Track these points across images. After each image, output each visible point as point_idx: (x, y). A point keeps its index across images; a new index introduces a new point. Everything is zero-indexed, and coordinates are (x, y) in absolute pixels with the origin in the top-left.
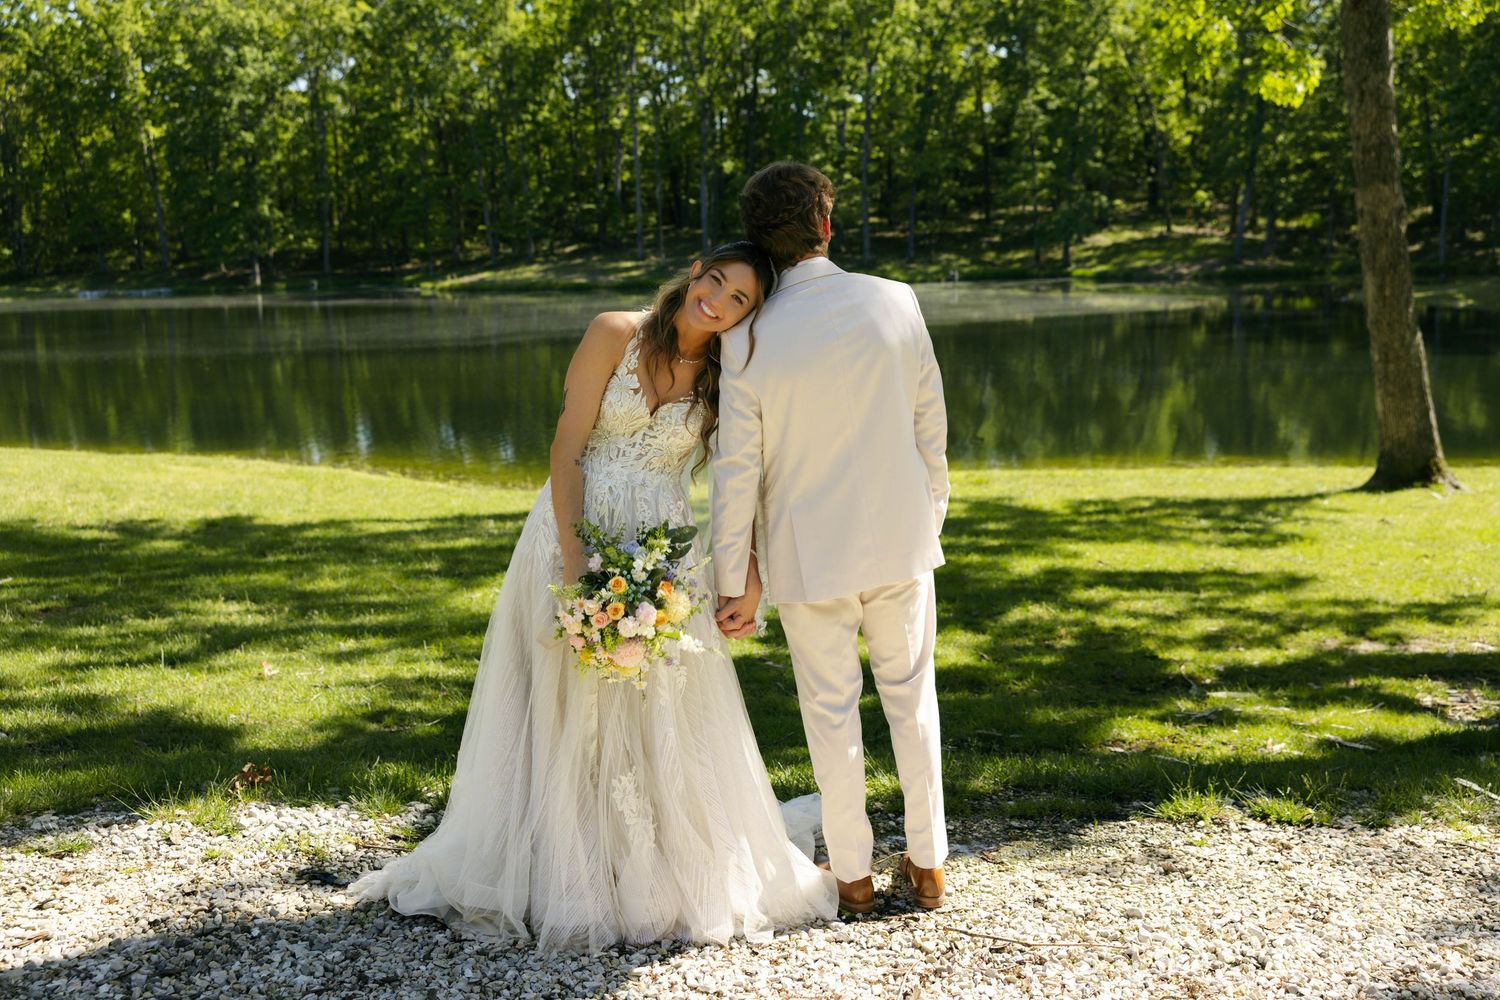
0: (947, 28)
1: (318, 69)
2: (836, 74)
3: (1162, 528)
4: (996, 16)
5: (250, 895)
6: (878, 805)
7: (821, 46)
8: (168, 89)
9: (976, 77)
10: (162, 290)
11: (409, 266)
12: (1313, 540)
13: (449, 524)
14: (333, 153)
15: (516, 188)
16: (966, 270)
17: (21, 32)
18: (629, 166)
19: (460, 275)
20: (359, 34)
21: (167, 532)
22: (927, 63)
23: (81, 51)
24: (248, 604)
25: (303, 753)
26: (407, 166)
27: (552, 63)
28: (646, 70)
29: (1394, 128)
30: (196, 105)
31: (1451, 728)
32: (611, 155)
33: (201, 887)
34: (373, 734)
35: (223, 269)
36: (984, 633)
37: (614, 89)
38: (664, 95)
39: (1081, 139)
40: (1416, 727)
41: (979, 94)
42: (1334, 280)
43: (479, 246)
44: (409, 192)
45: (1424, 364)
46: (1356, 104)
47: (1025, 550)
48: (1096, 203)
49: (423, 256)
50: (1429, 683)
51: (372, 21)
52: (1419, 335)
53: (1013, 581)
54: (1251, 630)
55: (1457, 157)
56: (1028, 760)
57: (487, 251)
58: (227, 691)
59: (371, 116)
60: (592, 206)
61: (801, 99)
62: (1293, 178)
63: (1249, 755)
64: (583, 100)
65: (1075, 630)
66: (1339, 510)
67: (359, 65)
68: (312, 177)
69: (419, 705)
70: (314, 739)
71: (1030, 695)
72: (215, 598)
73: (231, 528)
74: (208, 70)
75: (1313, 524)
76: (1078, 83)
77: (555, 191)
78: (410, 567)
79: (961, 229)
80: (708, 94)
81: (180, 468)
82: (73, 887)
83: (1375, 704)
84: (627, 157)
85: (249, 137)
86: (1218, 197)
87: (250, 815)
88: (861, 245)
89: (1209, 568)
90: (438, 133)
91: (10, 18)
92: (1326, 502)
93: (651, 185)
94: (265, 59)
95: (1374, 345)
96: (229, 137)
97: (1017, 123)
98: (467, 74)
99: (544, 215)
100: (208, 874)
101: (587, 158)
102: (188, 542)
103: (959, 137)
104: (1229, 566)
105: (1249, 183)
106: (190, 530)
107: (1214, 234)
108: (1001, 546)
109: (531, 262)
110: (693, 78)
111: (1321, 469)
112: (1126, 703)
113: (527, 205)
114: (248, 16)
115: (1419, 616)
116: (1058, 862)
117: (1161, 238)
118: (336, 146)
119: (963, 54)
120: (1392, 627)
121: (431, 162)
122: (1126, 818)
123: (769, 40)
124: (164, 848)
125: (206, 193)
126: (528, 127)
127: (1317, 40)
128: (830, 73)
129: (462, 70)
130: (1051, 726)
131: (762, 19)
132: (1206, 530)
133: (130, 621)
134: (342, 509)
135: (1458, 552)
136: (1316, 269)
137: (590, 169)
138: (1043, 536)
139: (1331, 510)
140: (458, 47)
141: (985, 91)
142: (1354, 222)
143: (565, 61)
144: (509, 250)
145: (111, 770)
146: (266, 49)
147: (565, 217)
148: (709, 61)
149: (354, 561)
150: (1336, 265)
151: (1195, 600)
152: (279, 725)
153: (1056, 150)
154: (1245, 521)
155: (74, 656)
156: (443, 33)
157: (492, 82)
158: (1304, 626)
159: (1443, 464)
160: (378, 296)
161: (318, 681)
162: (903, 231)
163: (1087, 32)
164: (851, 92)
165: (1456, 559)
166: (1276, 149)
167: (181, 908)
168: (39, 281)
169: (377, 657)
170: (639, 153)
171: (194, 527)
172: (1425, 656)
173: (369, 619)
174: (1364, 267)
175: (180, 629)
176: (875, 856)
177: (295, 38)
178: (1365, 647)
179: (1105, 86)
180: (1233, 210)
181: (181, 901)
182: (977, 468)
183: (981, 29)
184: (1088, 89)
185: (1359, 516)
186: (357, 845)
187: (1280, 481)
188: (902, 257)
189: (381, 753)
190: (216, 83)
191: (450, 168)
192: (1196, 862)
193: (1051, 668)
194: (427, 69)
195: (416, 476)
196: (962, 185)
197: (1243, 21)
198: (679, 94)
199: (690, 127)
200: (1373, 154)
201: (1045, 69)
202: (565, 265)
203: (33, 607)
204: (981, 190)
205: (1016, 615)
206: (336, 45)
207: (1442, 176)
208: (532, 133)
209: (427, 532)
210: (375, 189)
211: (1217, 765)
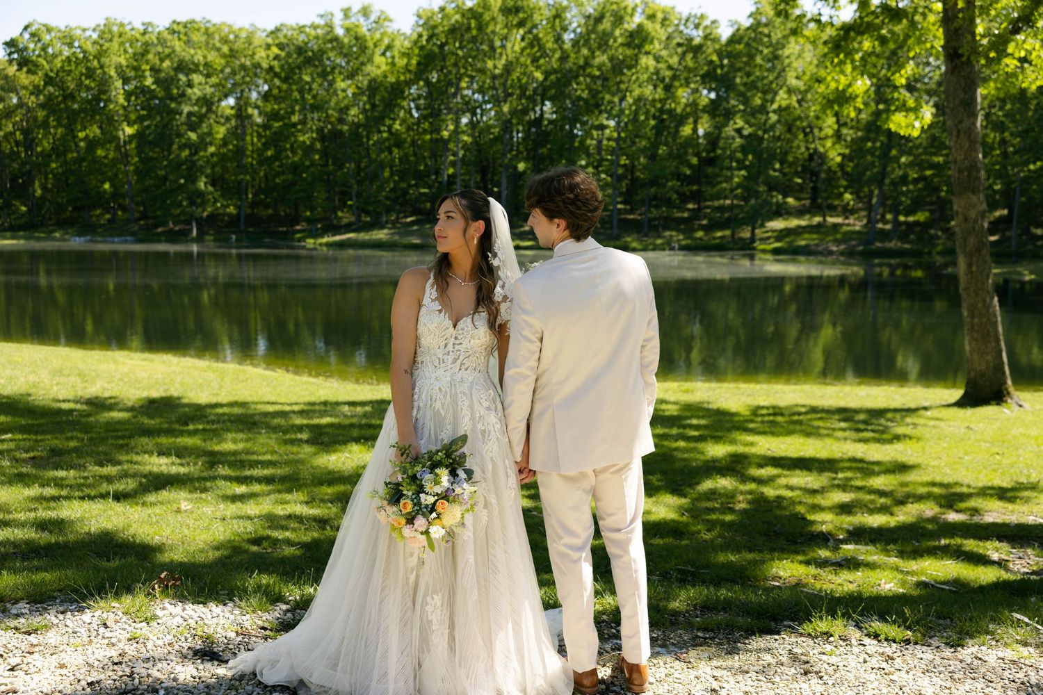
0: (674, 78)
1: (242, 91)
2: (597, 106)
3: (813, 427)
4: (708, 70)
5: (159, 666)
6: (605, 617)
7: (588, 87)
8: (139, 101)
9: (694, 111)
10: (128, 238)
11: (298, 228)
12: (919, 439)
13: (317, 407)
14: (250, 148)
15: (374, 177)
16: (684, 243)
17: (41, 60)
18: (453, 164)
19: (333, 235)
20: (271, 68)
21: (121, 406)
22: (660, 100)
23: (82, 74)
24: (174, 458)
25: (204, 565)
26: (301, 159)
27: (403, 92)
28: (467, 99)
29: (980, 156)
30: (159, 113)
31: (1011, 577)
32: (441, 156)
33: (126, 659)
34: (254, 554)
35: (171, 225)
36: (685, 497)
37: (445, 111)
38: (479, 116)
39: (765, 156)
40: (986, 575)
41: (696, 122)
42: (939, 260)
43: (347, 215)
44: (301, 177)
45: (999, 319)
46: (954, 138)
47: (717, 439)
48: (774, 200)
49: (309, 221)
50: (997, 544)
51: (279, 60)
52: (996, 299)
53: (708, 461)
54: (872, 502)
55: (1025, 177)
56: (712, 589)
57: (353, 219)
58: (154, 520)
59: (277, 124)
60: (426, 190)
61: (574, 121)
62: (911, 187)
63: (868, 591)
64: (425, 117)
65: (749, 497)
66: (938, 419)
67: (270, 90)
68: (235, 164)
69: (288, 534)
70: (212, 555)
71: (716, 542)
72: (151, 453)
73: (165, 405)
74: (167, 89)
75: (919, 428)
76: (764, 117)
77: (402, 179)
78: (288, 436)
79: (679, 215)
80: (509, 117)
81: (133, 362)
82: (36, 656)
83: (958, 558)
84: (452, 158)
85: (193, 136)
86: (858, 197)
87: (164, 609)
88: (611, 223)
89: (845, 457)
90: (323, 138)
91: (34, 51)
92: (929, 413)
93: (467, 178)
94: (206, 83)
95: (964, 305)
96: (179, 135)
97: (721, 143)
98: (344, 98)
99: (392, 195)
100: (131, 650)
101: (424, 158)
102: (135, 413)
103: (682, 151)
104: (859, 455)
105: (880, 189)
106: (137, 405)
107: (856, 224)
108: (700, 436)
109: (383, 227)
110: (499, 106)
111: (926, 390)
112: (783, 550)
113: (381, 188)
114: (196, 53)
115: (991, 496)
116: (729, 663)
117: (819, 225)
118: (252, 143)
119: (685, 95)
120: (972, 503)
121: (317, 157)
122: (778, 633)
123: (552, 82)
124: (102, 630)
125: (162, 173)
126: (385, 135)
127: (930, 93)
128: (594, 105)
129: (341, 95)
130: (730, 565)
131: (549, 67)
132: (844, 430)
133: (91, 468)
134: (244, 394)
135: (1021, 451)
136: (926, 250)
137: (426, 165)
138: (729, 430)
139: (932, 419)
140: (338, 80)
141: (700, 121)
142: (952, 219)
143: (412, 91)
144: (368, 219)
145: (70, 573)
146: (208, 76)
147: (408, 197)
148: (511, 95)
149: (249, 430)
150: (939, 248)
151: (834, 479)
152: (189, 546)
153: (747, 163)
154: (871, 424)
155: (50, 491)
156: (329, 69)
157: (361, 104)
158: (910, 500)
159: (1011, 389)
160: (277, 247)
161: (218, 514)
162: (640, 215)
163: (771, 82)
164: (607, 119)
165: (1019, 456)
166: (899, 167)
167: (111, 674)
168: (45, 229)
169: (260, 499)
170: (460, 155)
171: (140, 403)
172: (994, 525)
173: (257, 472)
174: (958, 250)
175: (125, 475)
176: (600, 653)
177: (228, 70)
178: (953, 517)
179: (783, 120)
180: (870, 208)
181: (111, 668)
182: (686, 380)
183: (698, 78)
184: (771, 122)
185: (952, 423)
186: (237, 633)
187: (897, 397)
188: (639, 233)
189: (258, 568)
190: (172, 99)
191: (330, 161)
192: (827, 667)
193: (730, 525)
194: (317, 94)
195: (296, 373)
196: (682, 184)
197: (879, 79)
198: (489, 116)
199: (496, 139)
200: (966, 174)
201: (741, 107)
202: (406, 230)
203: (24, 455)
204: (695, 188)
205: (707, 485)
206: (256, 75)
207: (1015, 190)
208: (387, 139)
209: (301, 413)
210: (278, 174)
211: (844, 597)
